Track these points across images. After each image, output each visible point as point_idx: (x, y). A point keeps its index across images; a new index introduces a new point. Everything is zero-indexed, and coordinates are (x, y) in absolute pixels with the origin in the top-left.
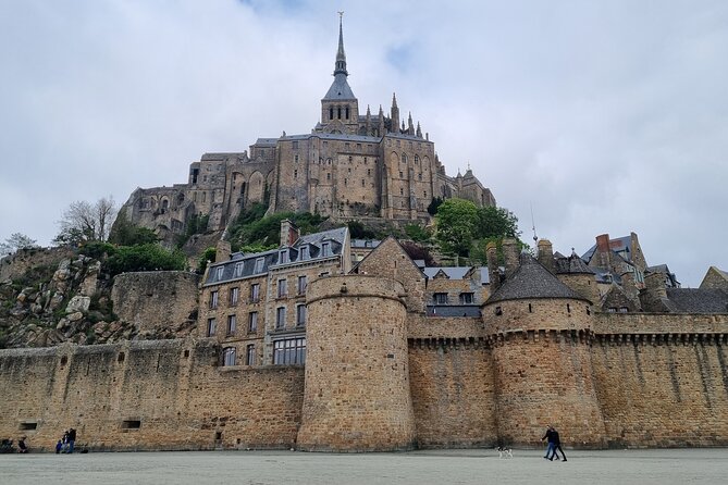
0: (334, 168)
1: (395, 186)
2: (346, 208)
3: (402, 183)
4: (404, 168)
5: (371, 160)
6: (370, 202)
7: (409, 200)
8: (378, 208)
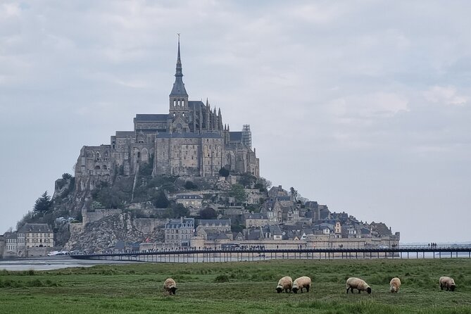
0: (180, 152)
1: (206, 160)
2: (185, 169)
3: (209, 159)
4: (210, 152)
5: (196, 146)
6: (195, 166)
7: (212, 166)
8: (199, 169)
